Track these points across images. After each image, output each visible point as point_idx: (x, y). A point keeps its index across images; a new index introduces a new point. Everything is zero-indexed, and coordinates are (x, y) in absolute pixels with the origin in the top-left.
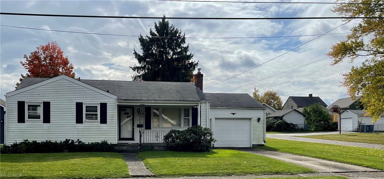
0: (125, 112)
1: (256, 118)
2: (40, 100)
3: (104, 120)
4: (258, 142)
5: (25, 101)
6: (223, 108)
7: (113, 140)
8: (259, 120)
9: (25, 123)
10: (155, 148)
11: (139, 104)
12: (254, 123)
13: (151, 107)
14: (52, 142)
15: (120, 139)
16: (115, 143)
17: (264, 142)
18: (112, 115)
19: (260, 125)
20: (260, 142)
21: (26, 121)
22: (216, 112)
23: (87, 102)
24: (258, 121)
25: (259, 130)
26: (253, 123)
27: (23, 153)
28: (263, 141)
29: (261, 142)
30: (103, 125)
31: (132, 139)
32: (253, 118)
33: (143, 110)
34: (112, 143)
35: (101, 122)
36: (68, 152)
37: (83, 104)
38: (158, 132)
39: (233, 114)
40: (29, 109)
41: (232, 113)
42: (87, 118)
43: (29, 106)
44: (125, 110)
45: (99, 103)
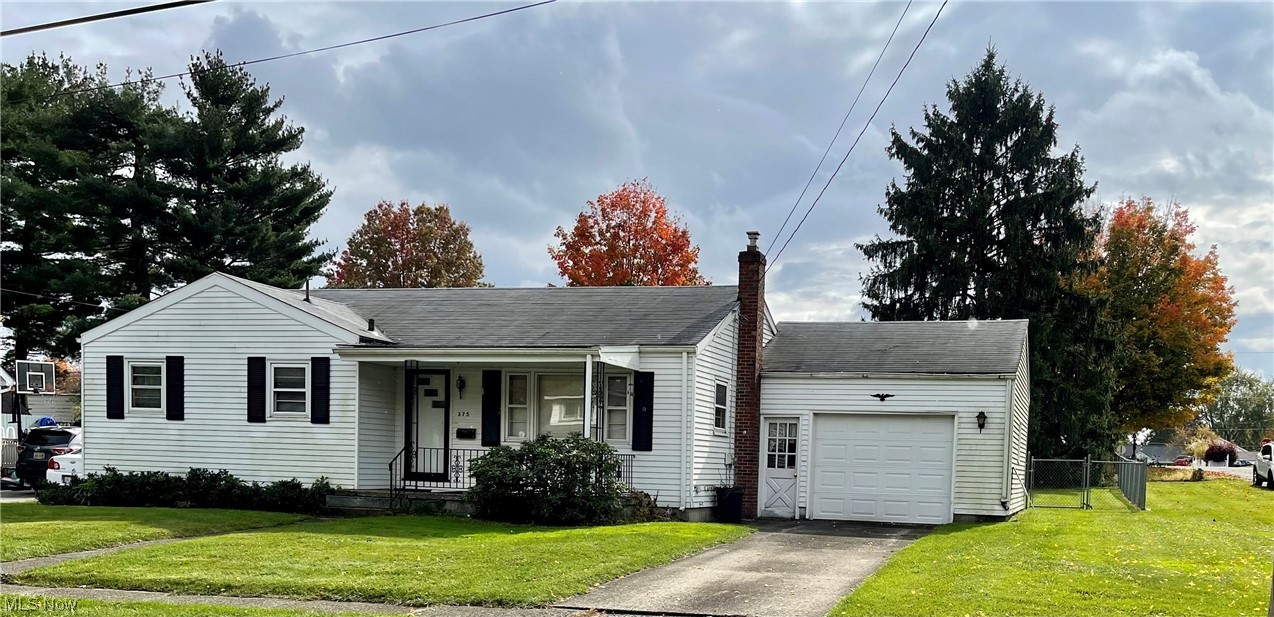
0: (427, 387)
1: (970, 415)
2: (155, 354)
4: (978, 507)
5: (125, 356)
6: (838, 375)
7: (346, 475)
8: (982, 420)
9: (126, 420)
10: (448, 506)
11: (403, 360)
12: (964, 431)
13: (500, 372)
16: (351, 487)
17: (1001, 508)
18: (345, 397)
19: (988, 442)
20: (984, 507)
21: (125, 415)
22: (816, 392)
23: (278, 355)
24: (981, 426)
25: (983, 458)
26: (960, 431)
28: (998, 502)
29: (989, 507)
30: (320, 428)
31: (443, 477)
32: (960, 415)
34: (343, 487)
35: (315, 420)
37: (268, 364)
39: (882, 398)
40: (135, 381)
41: (877, 396)
42: (278, 407)
43: (135, 369)
44: (427, 382)
45: (309, 357)
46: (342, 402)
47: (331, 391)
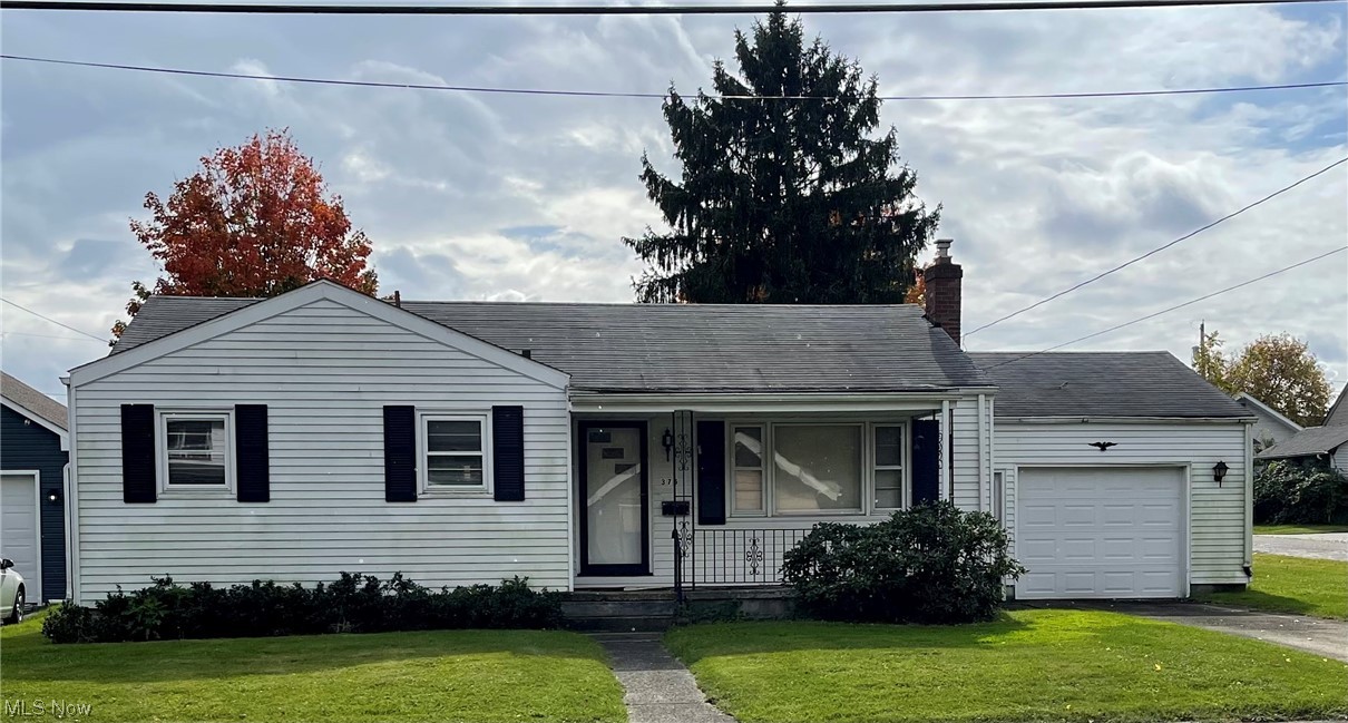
0: (609, 446)
1: (1205, 466)
2: (220, 398)
3: (510, 486)
4: (1217, 574)
5: (156, 404)
6: (1052, 419)
7: (555, 573)
8: (1220, 471)
9: (158, 504)
10: (746, 607)
11: (671, 409)
12: (1198, 485)
13: (721, 424)
14: (279, 588)
15: (587, 569)
16: (565, 590)
17: (1242, 574)
18: (549, 462)
19: (1226, 498)
20: (1224, 574)
21: (159, 496)
22: (1023, 441)
23: (433, 402)
24: (1218, 479)
25: (1220, 517)
26: (1194, 485)
27: (152, 638)
28: (1239, 568)
29: (1229, 574)
30: (509, 509)
31: (642, 569)
32: (1194, 466)
33: (688, 438)
34: (550, 590)
35: (501, 495)
36: (353, 631)
37: (418, 415)
38: (759, 534)
39: (1103, 447)
40: (172, 442)
41: (1098, 444)
42: (433, 476)
43: (172, 426)
44: (606, 438)
45: (490, 406)
46: (544, 470)
47: (526, 454)
